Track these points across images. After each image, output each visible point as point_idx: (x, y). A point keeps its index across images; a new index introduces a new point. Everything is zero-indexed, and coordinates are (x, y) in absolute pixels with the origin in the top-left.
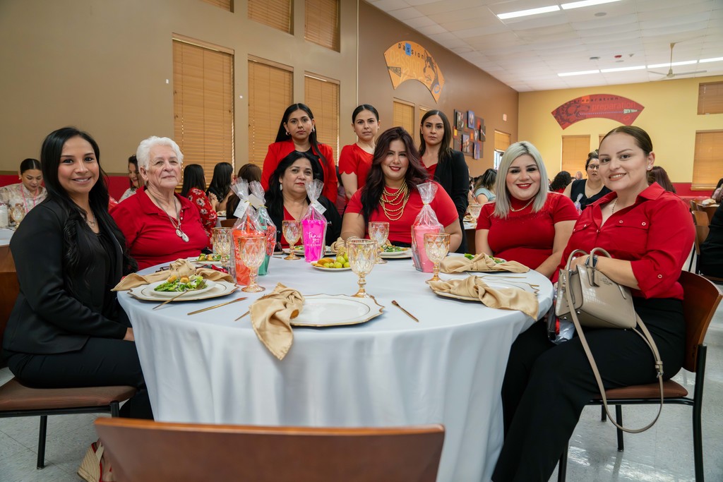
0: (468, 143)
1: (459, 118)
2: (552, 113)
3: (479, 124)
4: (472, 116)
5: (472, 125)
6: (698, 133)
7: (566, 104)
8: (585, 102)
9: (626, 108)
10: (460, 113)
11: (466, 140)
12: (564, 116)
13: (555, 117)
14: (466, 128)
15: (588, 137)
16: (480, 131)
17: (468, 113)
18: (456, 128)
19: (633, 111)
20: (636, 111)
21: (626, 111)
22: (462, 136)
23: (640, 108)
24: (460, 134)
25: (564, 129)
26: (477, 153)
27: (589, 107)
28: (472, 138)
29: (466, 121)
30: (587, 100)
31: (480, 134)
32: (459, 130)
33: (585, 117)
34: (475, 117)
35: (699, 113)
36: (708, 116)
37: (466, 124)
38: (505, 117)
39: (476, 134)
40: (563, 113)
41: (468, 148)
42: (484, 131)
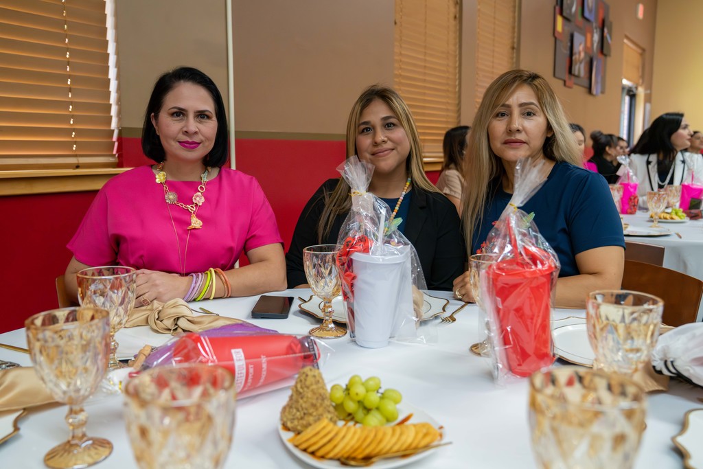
0: (582, 55)
3: (602, 14)
11: (580, 45)
16: (603, 30)
24: (568, 29)
26: (596, 82)
28: (589, 44)
31: (602, 38)
38: (641, 11)
39: (596, 37)
41: (582, 67)
42: (611, 32)
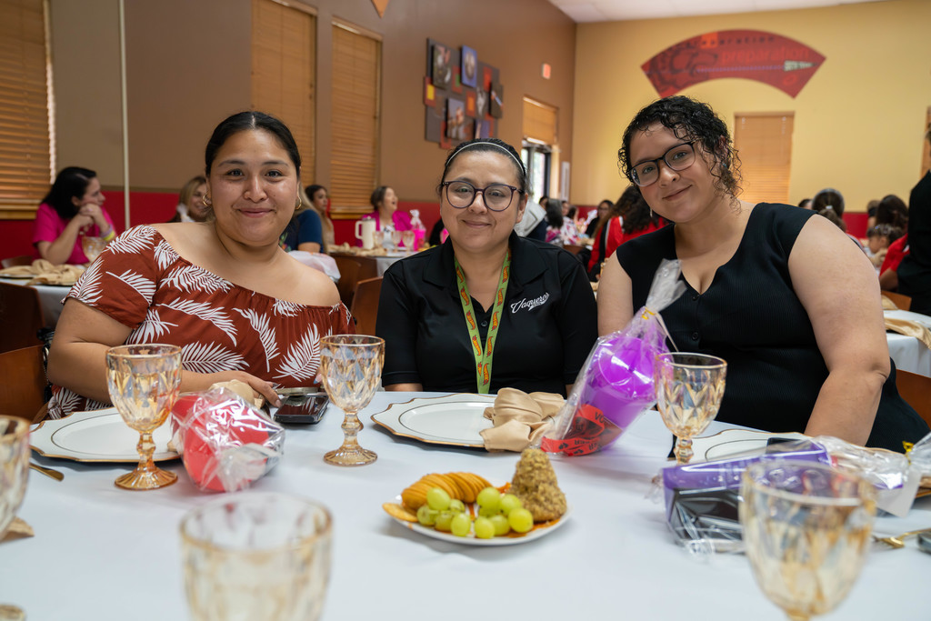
0: (461, 119)
1: (440, 60)
2: (644, 67)
3: (487, 79)
4: (470, 60)
5: (470, 78)
7: (670, 49)
8: (708, 45)
9: (789, 59)
10: (442, 49)
11: (457, 110)
12: (666, 73)
13: (649, 76)
14: (457, 84)
17: (461, 50)
18: (431, 82)
19: (804, 65)
20: (807, 65)
21: (789, 66)
22: (447, 103)
23: (817, 59)
24: (442, 96)
27: (716, 56)
28: (471, 108)
29: (457, 68)
30: (713, 43)
31: (490, 100)
32: (436, 87)
33: (706, 77)
34: (480, 64)
37: (457, 77)
38: (546, 71)
39: (481, 101)
40: (664, 68)
41: (461, 130)
42: (500, 95)
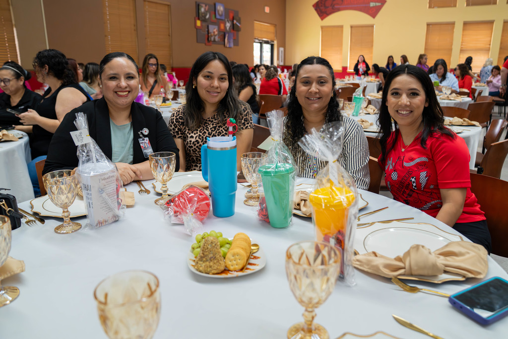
0: (216, 33)
2: (314, 6)
4: (220, 8)
5: (221, 16)
6: (428, 25)
9: (372, 2)
11: (214, 29)
12: (322, 8)
13: (316, 10)
14: (213, 19)
15: (342, 27)
16: (233, 21)
17: (214, 5)
18: (199, 19)
19: (378, 4)
20: (379, 4)
21: (372, 4)
22: (208, 27)
23: (383, 2)
25: (322, 19)
27: (342, 1)
33: (339, 10)
34: (225, 9)
35: (430, 7)
36: (436, 10)
37: (213, 15)
38: (267, 10)
39: (228, 25)
40: (322, 6)
41: (217, 37)
